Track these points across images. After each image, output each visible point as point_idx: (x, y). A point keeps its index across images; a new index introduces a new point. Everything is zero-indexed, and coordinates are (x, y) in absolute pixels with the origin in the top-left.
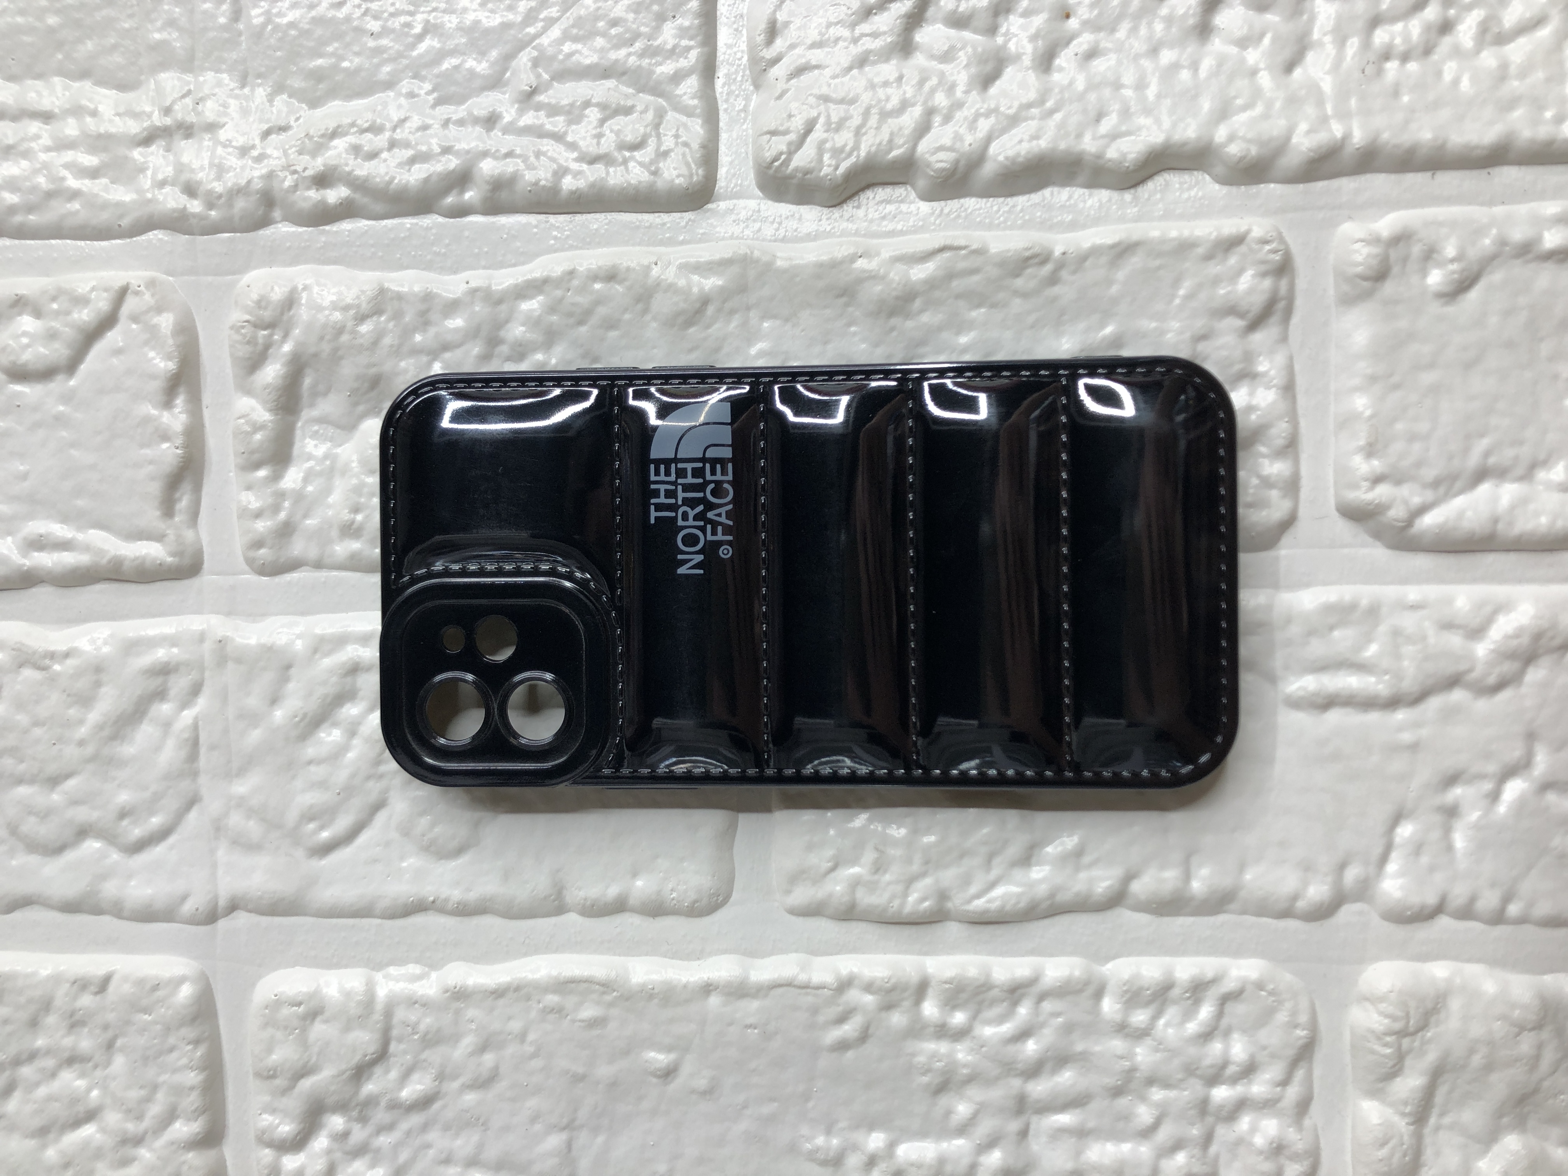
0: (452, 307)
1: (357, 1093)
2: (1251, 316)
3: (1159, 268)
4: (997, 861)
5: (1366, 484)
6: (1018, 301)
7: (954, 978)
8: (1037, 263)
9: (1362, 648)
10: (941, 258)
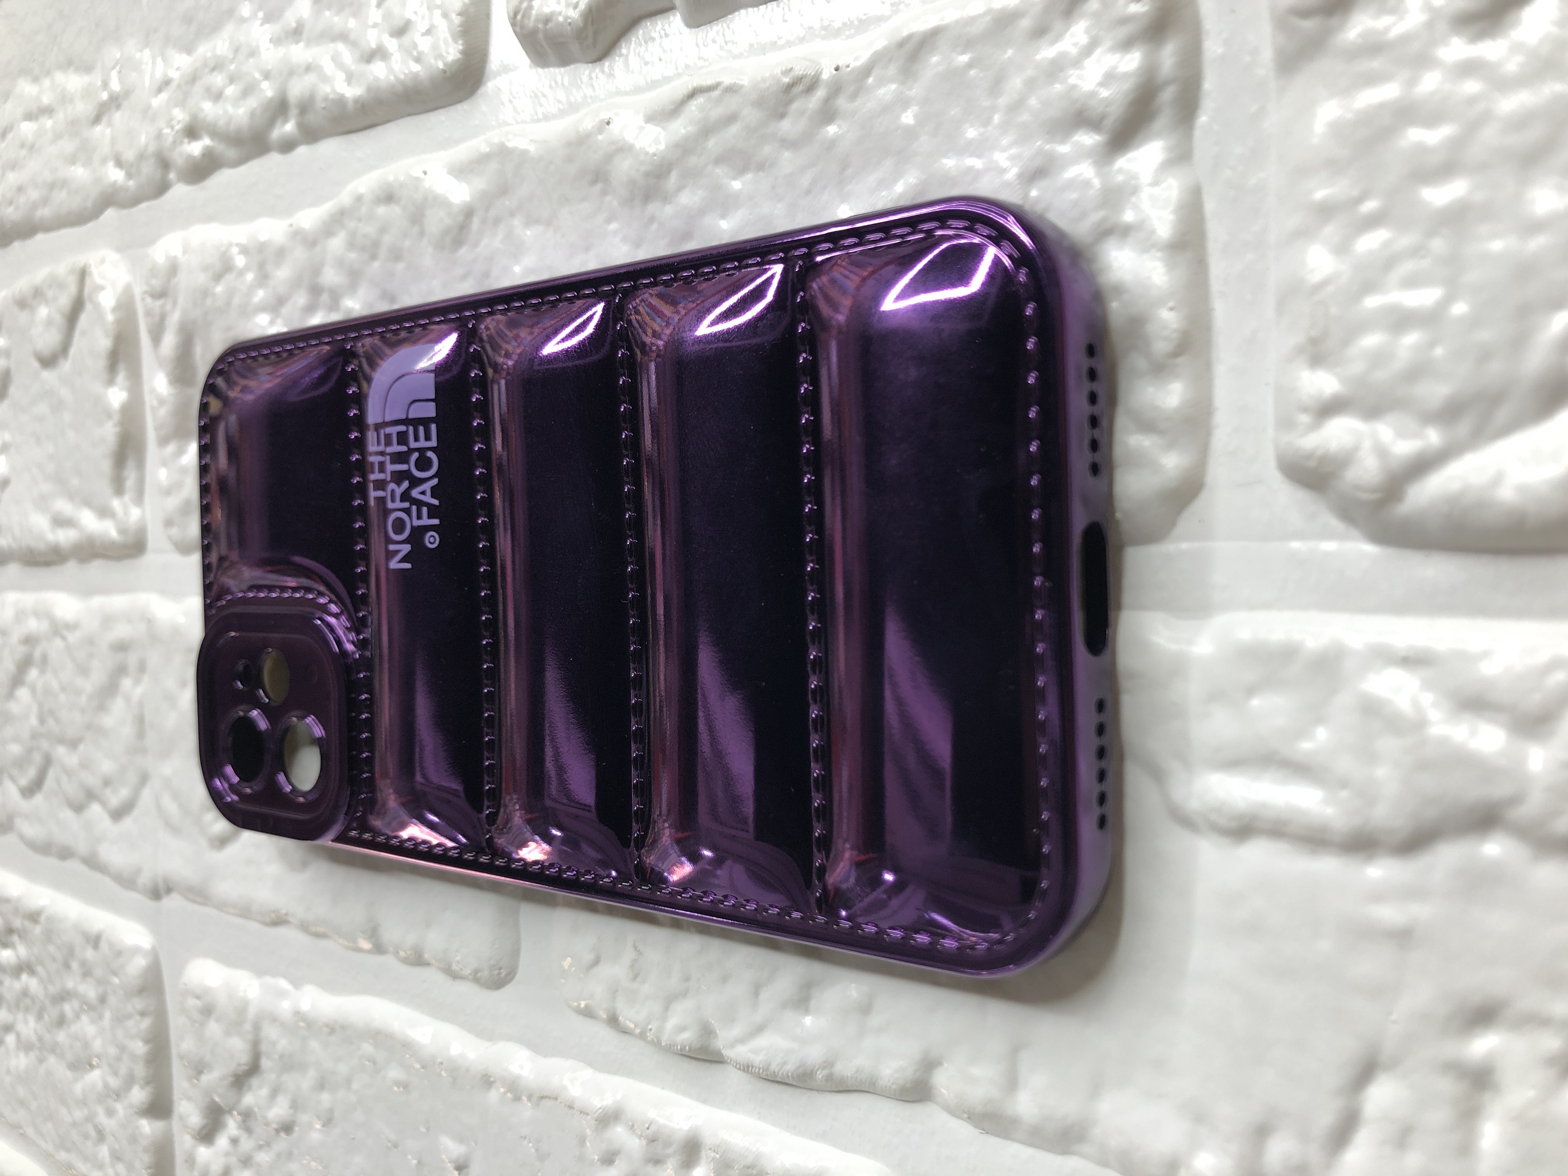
0: (281, 253)
1: (238, 1101)
2: (1109, 122)
3: (970, 65)
4: (764, 995)
5: (1304, 419)
6: (787, 155)
7: (718, 1146)
8: (803, 92)
9: (1303, 733)
10: (694, 106)
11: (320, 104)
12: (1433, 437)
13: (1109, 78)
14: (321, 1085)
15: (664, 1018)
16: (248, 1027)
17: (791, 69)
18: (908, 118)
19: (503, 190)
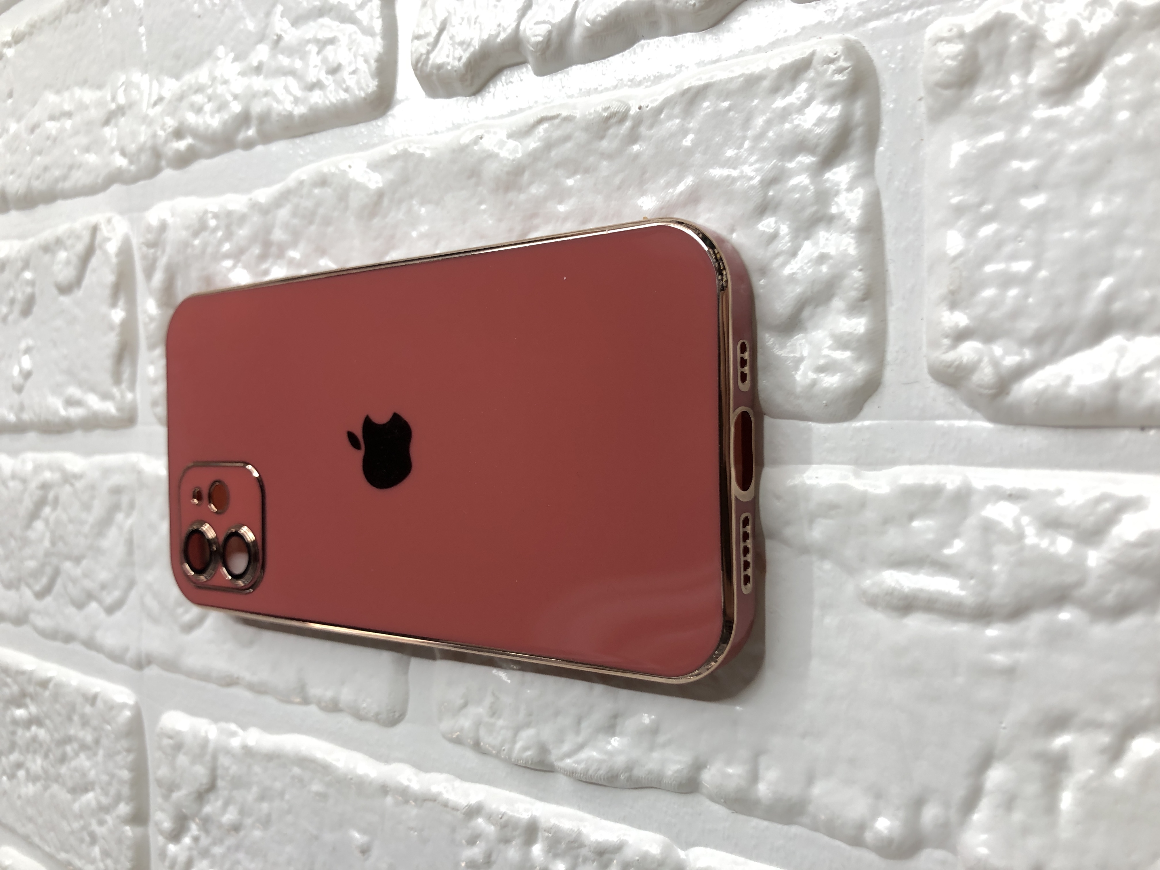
0: (243, 219)
1: (200, 810)
2: (820, 149)
4: (584, 724)
5: (946, 342)
6: (605, 163)
7: (551, 828)
8: (616, 122)
9: (945, 543)
10: (541, 129)
11: (274, 116)
12: (1028, 354)
13: (820, 121)
14: (262, 797)
15: (514, 741)
16: (208, 758)
17: (609, 107)
18: (687, 141)
19: (405, 180)
